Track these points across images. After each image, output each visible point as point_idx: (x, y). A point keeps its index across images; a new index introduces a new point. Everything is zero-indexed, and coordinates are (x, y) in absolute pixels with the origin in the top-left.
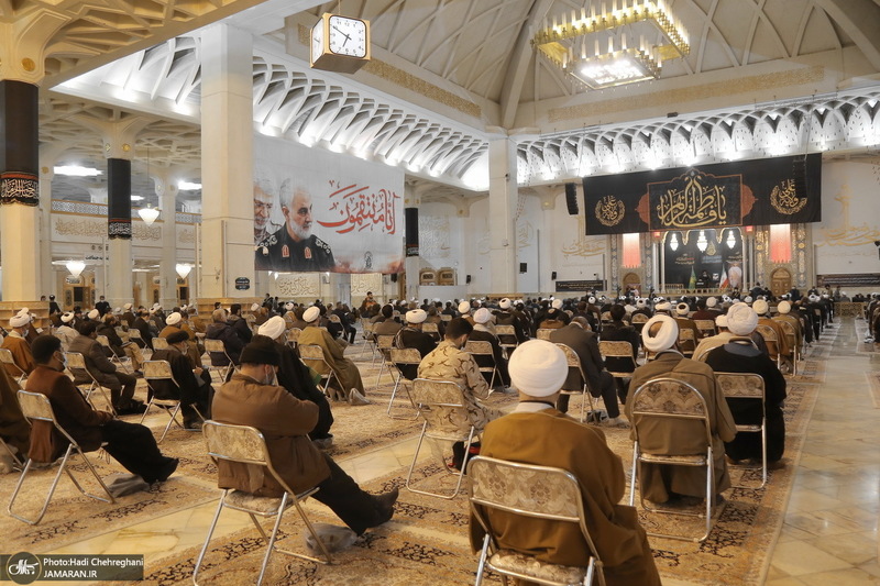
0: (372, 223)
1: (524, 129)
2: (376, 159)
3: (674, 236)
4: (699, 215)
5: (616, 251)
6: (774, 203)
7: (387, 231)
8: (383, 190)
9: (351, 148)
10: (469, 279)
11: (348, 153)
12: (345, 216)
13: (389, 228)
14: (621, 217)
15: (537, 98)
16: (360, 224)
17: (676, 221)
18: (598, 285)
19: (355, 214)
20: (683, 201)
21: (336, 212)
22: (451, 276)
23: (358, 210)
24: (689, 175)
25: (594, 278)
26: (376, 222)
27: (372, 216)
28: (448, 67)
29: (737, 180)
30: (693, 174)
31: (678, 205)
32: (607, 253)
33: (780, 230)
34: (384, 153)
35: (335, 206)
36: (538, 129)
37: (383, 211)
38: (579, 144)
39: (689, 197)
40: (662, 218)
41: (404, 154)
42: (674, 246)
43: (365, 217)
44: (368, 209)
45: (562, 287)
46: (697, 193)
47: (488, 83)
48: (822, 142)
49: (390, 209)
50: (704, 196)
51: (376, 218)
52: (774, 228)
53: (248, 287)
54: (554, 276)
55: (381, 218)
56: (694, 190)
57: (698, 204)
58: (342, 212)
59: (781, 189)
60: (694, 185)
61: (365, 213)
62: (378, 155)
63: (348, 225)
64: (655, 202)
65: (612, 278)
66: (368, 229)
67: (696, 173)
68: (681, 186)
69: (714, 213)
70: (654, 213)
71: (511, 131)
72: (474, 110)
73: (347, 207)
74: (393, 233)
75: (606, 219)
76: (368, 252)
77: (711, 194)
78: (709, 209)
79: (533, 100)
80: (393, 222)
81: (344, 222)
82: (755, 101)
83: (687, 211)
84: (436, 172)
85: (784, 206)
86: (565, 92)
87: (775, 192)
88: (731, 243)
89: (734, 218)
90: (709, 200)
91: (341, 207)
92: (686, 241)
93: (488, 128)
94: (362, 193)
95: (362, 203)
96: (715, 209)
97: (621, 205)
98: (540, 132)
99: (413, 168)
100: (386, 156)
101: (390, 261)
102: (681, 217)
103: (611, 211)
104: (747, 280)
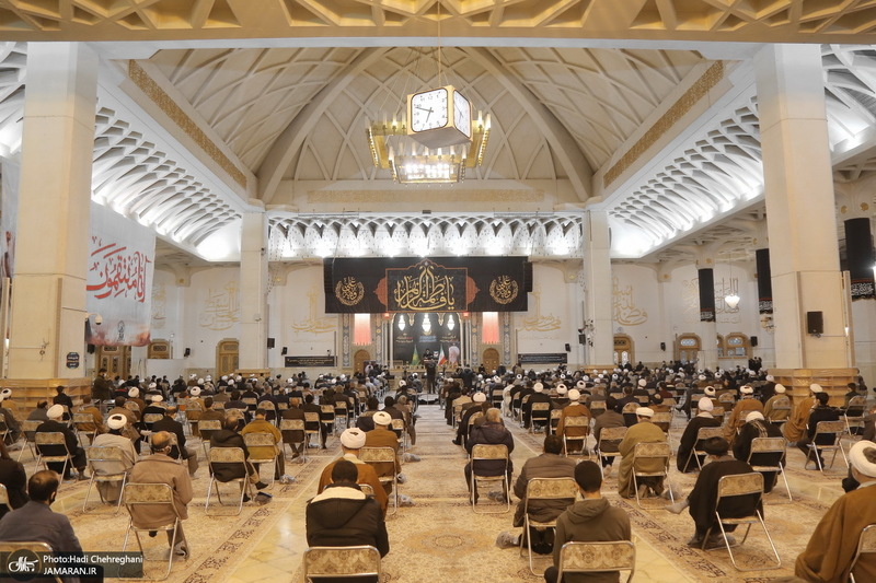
0: (126, 289)
1: (284, 206)
2: (132, 216)
3: (402, 317)
4: (432, 300)
5: (347, 330)
6: (492, 294)
7: (138, 299)
8: (137, 253)
9: (112, 202)
10: (188, 352)
11: (109, 206)
12: (103, 280)
13: (140, 295)
14: (360, 297)
15: (296, 177)
16: (116, 289)
17: (411, 304)
18: (329, 361)
19: (112, 276)
20: (418, 287)
21: (96, 273)
22: (164, 348)
23: (115, 273)
24: (423, 264)
25: (326, 354)
26: (130, 287)
27: (127, 281)
28: (233, 133)
29: (463, 273)
30: (426, 264)
31: (412, 291)
32: (339, 331)
33: (490, 317)
34: (139, 212)
35: (96, 265)
36: (296, 208)
37: (136, 277)
38: (327, 226)
39: (423, 284)
40: (399, 301)
41: (156, 217)
42: (402, 326)
43: (121, 281)
44: (124, 272)
45: (292, 362)
46: (430, 282)
47: (255, 156)
48: (527, 249)
49: (142, 273)
50: (436, 284)
51: (130, 283)
52: (486, 315)
53: (77, 365)
54: (285, 351)
55: (134, 284)
56: (427, 278)
57: (430, 291)
58: (101, 274)
59: (498, 283)
60: (427, 274)
61: (122, 277)
62: (134, 213)
63: (106, 289)
64: (392, 286)
65: (344, 355)
66: (123, 294)
67: (430, 264)
68: (415, 273)
69: (443, 299)
70: (391, 296)
71: (268, 206)
72: (241, 179)
73: (107, 269)
74: (142, 301)
75: (346, 298)
76: (121, 322)
77: (442, 282)
78: (439, 295)
79: (293, 179)
80: (143, 289)
81: (103, 285)
82: (494, 210)
83: (421, 296)
84: (178, 239)
85: (500, 297)
86: (326, 176)
87: (493, 284)
88: (451, 325)
89: (461, 305)
90: (440, 288)
91: (101, 268)
92: (412, 322)
93: (251, 200)
94: (120, 253)
95: (120, 265)
96: (445, 296)
97: (361, 286)
98: (298, 211)
99: (161, 231)
100: (141, 215)
101: (139, 332)
102: (416, 301)
103: (350, 291)
104: (465, 358)
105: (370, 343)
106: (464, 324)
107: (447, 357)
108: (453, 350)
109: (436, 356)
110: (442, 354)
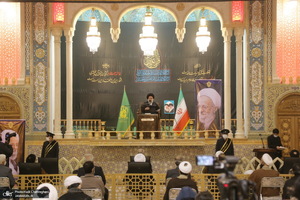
104: (234, 115)
105: (21, 79)
106: (233, 40)
107: (192, 112)
108: (207, 96)
109: (168, 109)
110: (182, 106)
